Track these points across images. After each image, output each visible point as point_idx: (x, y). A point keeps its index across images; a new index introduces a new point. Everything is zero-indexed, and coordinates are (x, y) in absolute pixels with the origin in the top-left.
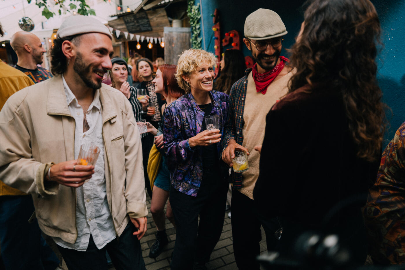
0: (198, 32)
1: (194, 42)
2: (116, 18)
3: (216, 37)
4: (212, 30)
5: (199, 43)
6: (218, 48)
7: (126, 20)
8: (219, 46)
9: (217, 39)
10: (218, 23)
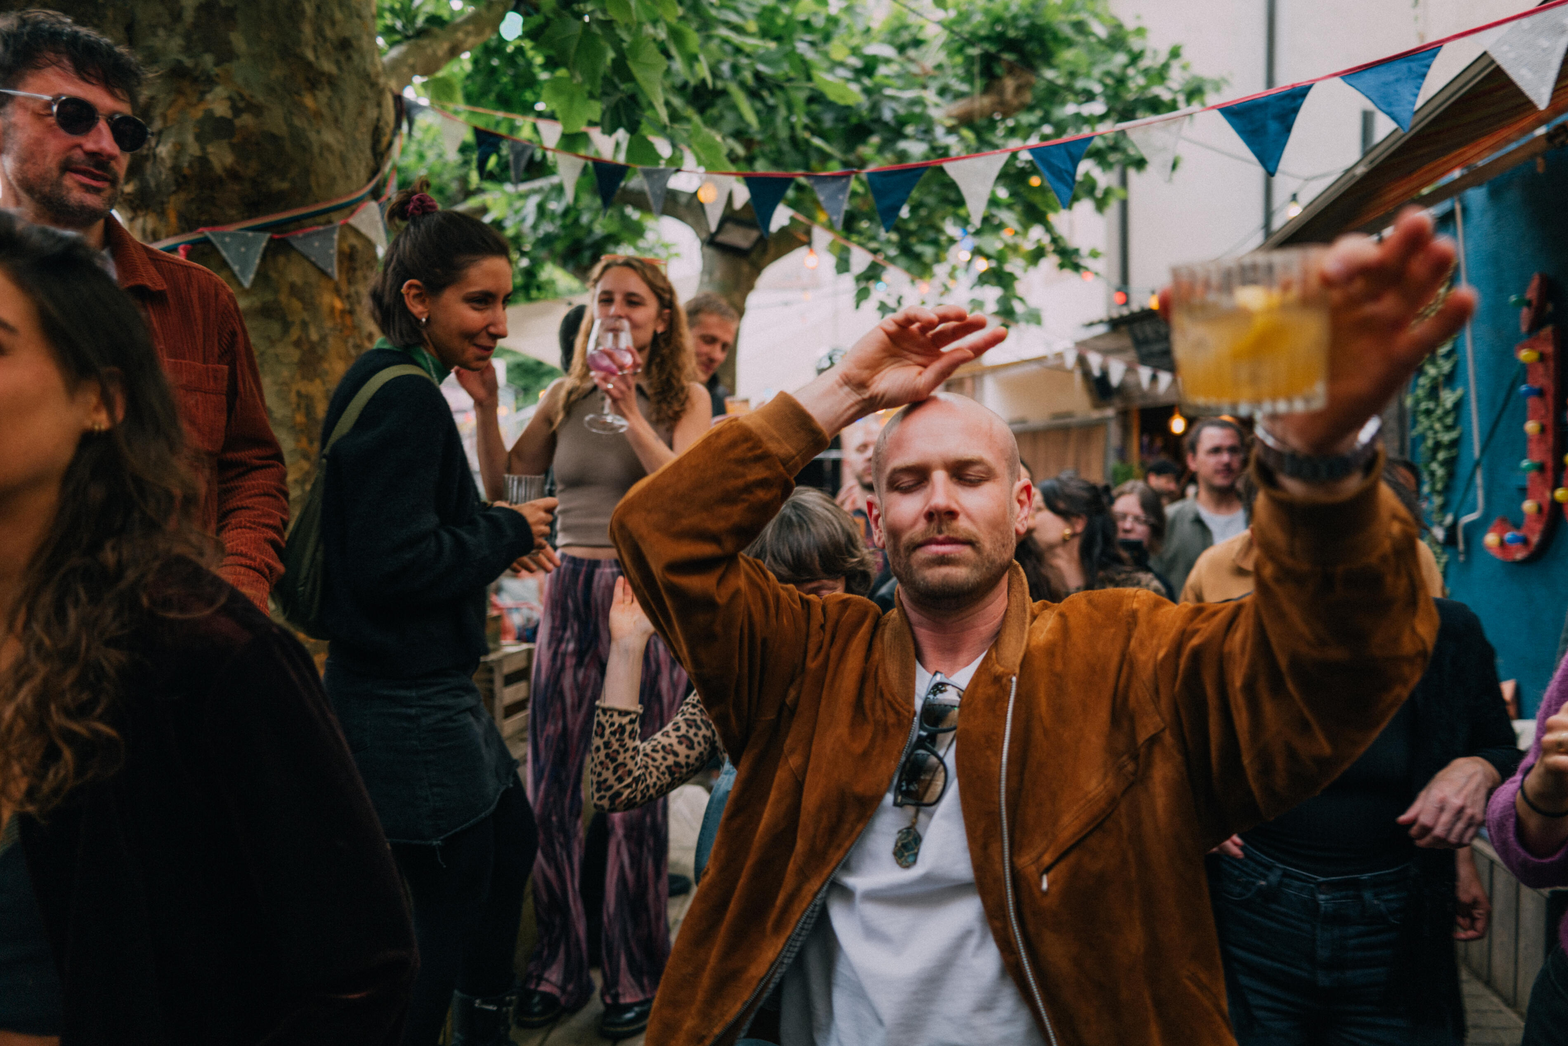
0: (1446, 367)
1: (1423, 406)
2: (1101, 329)
3: (1537, 386)
4: (1516, 360)
5: (1447, 413)
6: (1543, 430)
7: (1140, 336)
8: (1550, 421)
9: (1540, 393)
10: (1547, 331)
